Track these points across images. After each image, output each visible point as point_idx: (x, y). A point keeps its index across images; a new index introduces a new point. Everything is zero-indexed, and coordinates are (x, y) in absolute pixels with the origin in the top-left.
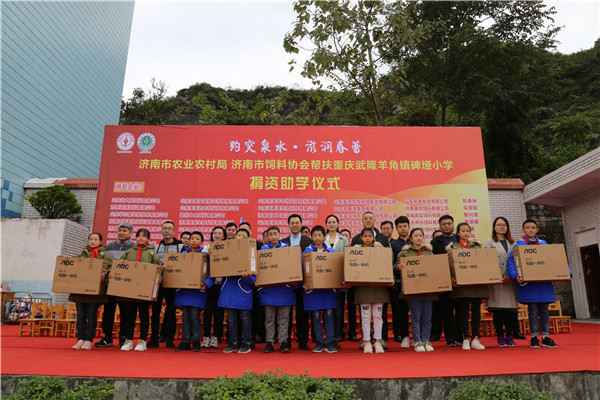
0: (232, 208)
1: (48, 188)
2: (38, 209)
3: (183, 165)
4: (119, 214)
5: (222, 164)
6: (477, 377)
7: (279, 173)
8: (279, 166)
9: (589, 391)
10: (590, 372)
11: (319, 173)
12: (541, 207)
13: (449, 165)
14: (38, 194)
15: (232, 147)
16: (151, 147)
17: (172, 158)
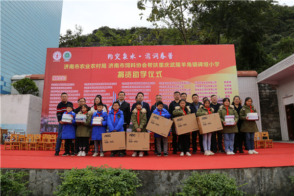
0: (109, 87)
1: (22, 80)
2: (18, 90)
3: (85, 67)
4: (55, 91)
5: (104, 66)
6: (207, 170)
7: (132, 70)
8: (132, 66)
9: (264, 177)
10: (265, 168)
11: (152, 69)
12: (267, 85)
13: (217, 64)
14: (17, 82)
15: (109, 57)
16: (70, 58)
17: (80, 63)
